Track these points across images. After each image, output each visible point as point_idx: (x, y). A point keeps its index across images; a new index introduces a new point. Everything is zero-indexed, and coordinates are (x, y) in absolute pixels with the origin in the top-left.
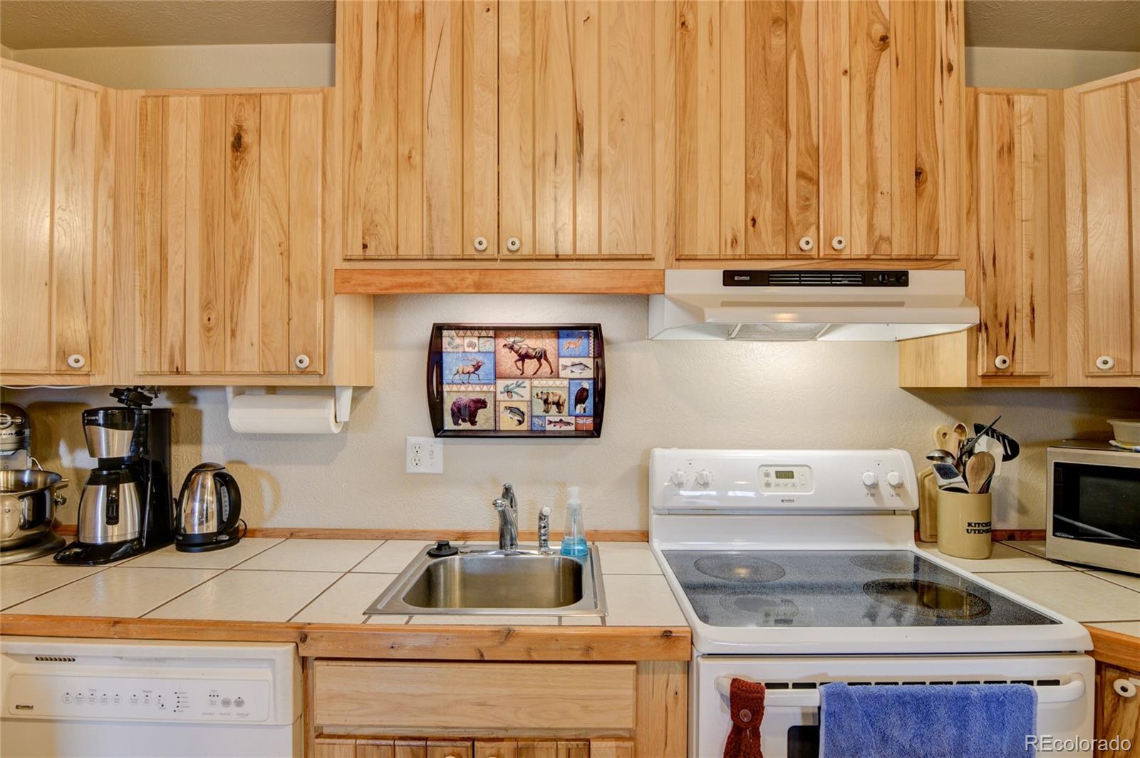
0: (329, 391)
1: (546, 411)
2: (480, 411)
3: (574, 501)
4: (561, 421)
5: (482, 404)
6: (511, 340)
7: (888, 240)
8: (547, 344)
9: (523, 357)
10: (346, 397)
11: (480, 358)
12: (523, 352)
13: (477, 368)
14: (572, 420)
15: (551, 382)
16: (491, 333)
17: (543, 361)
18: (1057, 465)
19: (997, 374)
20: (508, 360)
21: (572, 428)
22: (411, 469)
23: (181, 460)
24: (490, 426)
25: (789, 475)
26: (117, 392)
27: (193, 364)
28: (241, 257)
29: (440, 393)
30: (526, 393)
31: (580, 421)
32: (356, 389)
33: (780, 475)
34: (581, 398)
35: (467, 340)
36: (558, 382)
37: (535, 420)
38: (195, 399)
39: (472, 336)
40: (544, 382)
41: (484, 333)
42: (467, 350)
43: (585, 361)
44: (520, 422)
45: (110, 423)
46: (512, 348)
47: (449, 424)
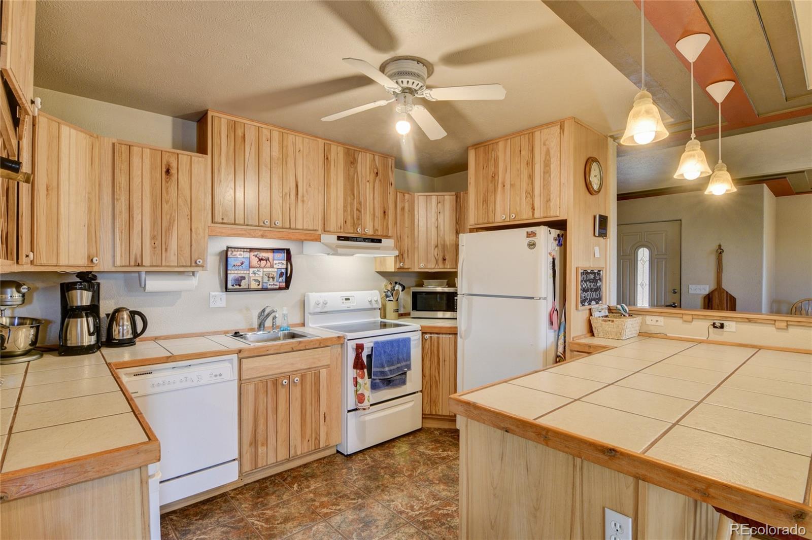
1: (269, 280)
2: (243, 281)
3: (285, 312)
4: (274, 284)
5: (243, 278)
6: (256, 253)
7: (377, 230)
8: (269, 255)
9: (261, 260)
11: (243, 260)
12: (260, 258)
13: (242, 264)
14: (278, 284)
15: (270, 270)
16: (248, 250)
17: (268, 261)
18: (413, 292)
19: (401, 268)
20: (255, 261)
21: (278, 287)
22: (212, 305)
24: (246, 287)
25: (348, 299)
28: (170, 219)
29: (227, 275)
30: (261, 274)
31: (281, 284)
33: (346, 299)
34: (281, 275)
35: (238, 253)
36: (273, 270)
37: (264, 284)
39: (241, 251)
40: (268, 270)
41: (245, 250)
42: (239, 256)
43: (283, 262)
44: (258, 285)
46: (256, 256)
47: (230, 286)
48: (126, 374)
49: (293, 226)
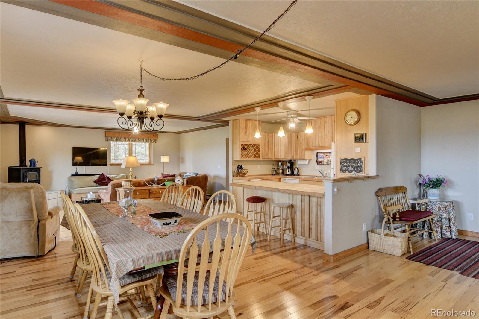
0: (306, 160)
4: (330, 163)
5: (322, 161)
9: (326, 156)
10: (308, 160)
11: (322, 156)
13: (322, 157)
15: (329, 159)
20: (325, 156)
22: (315, 168)
23: (294, 167)
24: (323, 164)
26: (289, 160)
27: (294, 157)
28: (298, 147)
29: (318, 160)
30: (327, 160)
32: (309, 160)
35: (320, 154)
37: (327, 163)
38: (296, 161)
41: (322, 153)
45: (288, 163)
46: (325, 154)
47: (319, 164)
48: (283, 179)
49: (324, 145)
